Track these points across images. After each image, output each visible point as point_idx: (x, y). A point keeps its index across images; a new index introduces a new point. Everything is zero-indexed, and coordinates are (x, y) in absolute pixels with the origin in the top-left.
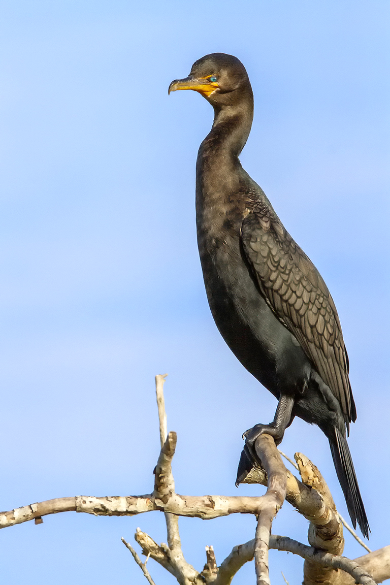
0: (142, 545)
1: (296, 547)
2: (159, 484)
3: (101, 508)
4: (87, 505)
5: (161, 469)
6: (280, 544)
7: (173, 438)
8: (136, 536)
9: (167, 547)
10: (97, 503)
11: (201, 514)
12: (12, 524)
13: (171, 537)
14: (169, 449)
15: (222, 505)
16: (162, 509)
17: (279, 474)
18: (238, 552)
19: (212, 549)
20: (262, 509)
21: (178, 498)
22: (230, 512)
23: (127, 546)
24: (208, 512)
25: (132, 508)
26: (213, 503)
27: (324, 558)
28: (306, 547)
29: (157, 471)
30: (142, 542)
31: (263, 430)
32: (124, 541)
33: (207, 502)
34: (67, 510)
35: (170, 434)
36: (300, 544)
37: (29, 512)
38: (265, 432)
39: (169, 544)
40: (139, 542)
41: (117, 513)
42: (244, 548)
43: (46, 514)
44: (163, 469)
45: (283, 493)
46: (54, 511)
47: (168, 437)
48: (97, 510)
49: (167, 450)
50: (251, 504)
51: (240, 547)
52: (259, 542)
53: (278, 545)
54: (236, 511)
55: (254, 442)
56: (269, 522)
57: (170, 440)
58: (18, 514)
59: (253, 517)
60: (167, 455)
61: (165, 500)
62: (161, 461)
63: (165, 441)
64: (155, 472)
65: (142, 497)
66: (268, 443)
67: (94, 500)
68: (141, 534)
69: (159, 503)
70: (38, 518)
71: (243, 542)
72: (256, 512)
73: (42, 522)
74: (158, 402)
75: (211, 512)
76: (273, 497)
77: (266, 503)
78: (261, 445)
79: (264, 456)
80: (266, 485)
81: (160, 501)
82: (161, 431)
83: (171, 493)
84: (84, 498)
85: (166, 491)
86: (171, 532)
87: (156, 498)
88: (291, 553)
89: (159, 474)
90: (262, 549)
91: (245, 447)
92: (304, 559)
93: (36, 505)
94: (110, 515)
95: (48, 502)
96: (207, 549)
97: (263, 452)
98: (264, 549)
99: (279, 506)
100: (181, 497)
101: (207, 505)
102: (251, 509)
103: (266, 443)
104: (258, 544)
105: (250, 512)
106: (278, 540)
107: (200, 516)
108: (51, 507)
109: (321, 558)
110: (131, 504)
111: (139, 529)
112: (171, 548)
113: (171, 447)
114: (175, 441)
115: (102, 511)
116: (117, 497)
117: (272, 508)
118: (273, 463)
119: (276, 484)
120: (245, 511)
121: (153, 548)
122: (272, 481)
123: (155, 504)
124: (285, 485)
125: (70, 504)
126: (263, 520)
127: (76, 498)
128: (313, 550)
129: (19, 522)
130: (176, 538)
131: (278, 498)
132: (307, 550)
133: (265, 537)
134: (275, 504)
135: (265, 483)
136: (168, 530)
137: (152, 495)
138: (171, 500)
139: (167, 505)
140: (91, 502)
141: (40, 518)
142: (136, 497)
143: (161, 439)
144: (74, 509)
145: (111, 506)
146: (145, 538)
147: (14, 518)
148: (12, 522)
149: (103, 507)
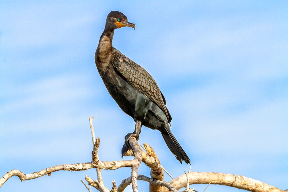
0: (88, 181)
1: (147, 179)
2: (94, 158)
3: (73, 168)
4: (68, 168)
5: (94, 152)
6: (140, 178)
7: (98, 140)
8: (86, 178)
9: (97, 182)
10: (71, 166)
11: (111, 168)
12: (40, 177)
13: (99, 178)
14: (97, 144)
15: (118, 164)
16: (96, 167)
17: (139, 151)
18: (124, 182)
19: (115, 181)
20: (133, 165)
21: (101, 163)
22: (121, 167)
23: (83, 182)
24: (113, 167)
25: (84, 168)
26: (115, 163)
27: (157, 182)
28: (150, 178)
29: (93, 153)
30: (88, 180)
31: (131, 135)
32: (81, 181)
33: (113, 163)
34: (60, 170)
35: (97, 139)
36: (147, 177)
37: (46, 171)
38: (132, 136)
39: (98, 180)
40: (87, 180)
41: (79, 170)
42: (126, 180)
43: (52, 172)
44: (95, 152)
45: (141, 158)
46: (55, 171)
47: (97, 140)
48: (71, 169)
49: (96, 145)
50: (129, 163)
51: (125, 180)
52: (133, 177)
53: (139, 178)
54: (124, 166)
55: (129, 140)
56: (136, 169)
57: (97, 141)
58: (42, 172)
59: (130, 168)
60: (97, 147)
61: (97, 164)
62: (95, 149)
63: (95, 141)
64: (92, 153)
65: (88, 163)
66: (134, 140)
67: (70, 165)
68: (87, 177)
69: (95, 165)
70: (49, 173)
72: (131, 166)
73: (51, 175)
74: (91, 127)
75: (114, 167)
76: (137, 160)
77: (135, 162)
78: (131, 141)
79: (133, 145)
80: (134, 156)
81: (95, 164)
82: (92, 138)
83: (99, 161)
84: (66, 165)
85: (97, 160)
86: (99, 176)
87: (93, 163)
88: (144, 181)
89: (94, 154)
90: (134, 180)
91: (125, 143)
92: (149, 183)
93: (48, 169)
94: (76, 171)
95: (53, 167)
96: (113, 181)
97: (132, 143)
98: (135, 179)
99: (139, 163)
100: (102, 162)
101: (113, 165)
102: (129, 165)
103: (133, 140)
104: (133, 178)
105: (129, 166)
106: (139, 176)
107: (110, 169)
108: (54, 169)
109: (156, 182)
110: (84, 166)
111: (87, 176)
112: (99, 182)
113: (98, 144)
114: (99, 142)
115: (73, 169)
116: (79, 164)
117: (137, 164)
118: (136, 147)
119: (138, 155)
120: (127, 166)
121: (92, 183)
122: (136, 154)
123: (93, 165)
124: (141, 155)
125: (61, 167)
126: (134, 169)
127: (63, 165)
128: (153, 179)
129: (42, 176)
130: (101, 178)
131: (139, 160)
132: (150, 180)
133: (135, 175)
134: (138, 163)
135: (134, 155)
137: (92, 162)
138: (99, 163)
139: (98, 166)
140: (69, 166)
141: (50, 173)
142: (86, 163)
143: (93, 141)
144: (63, 169)
145: (77, 167)
146: (89, 179)
147: (40, 174)
148: (40, 175)
149: (74, 168)
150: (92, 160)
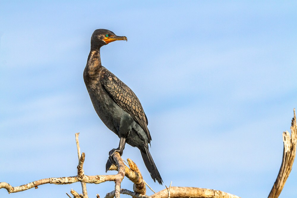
0: (73, 195)
1: (130, 193)
2: (79, 172)
3: (59, 182)
4: (54, 181)
5: (80, 166)
6: (123, 192)
7: (84, 155)
8: (71, 192)
9: (82, 195)
10: (57, 180)
11: (95, 182)
12: (27, 189)
13: (84, 191)
14: (82, 159)
15: (102, 178)
16: (81, 181)
17: (122, 166)
18: (108, 195)
19: (99, 195)
20: (117, 179)
21: (86, 177)
22: (105, 181)
23: (68, 195)
24: (97, 181)
25: (70, 181)
26: (99, 178)
27: (139, 196)
28: (132, 192)
29: (79, 167)
30: (73, 194)
31: (115, 151)
32: (67, 194)
33: (97, 178)
34: (47, 183)
35: (83, 154)
36: (130, 191)
37: (33, 184)
38: (116, 152)
39: (83, 194)
40: (72, 194)
41: (65, 183)
42: (110, 194)
43: (39, 185)
44: (81, 166)
45: (124, 173)
46: (42, 184)
47: (82, 155)
48: (57, 183)
49: (82, 160)
51: (109, 194)
52: (116, 191)
53: (122, 192)
54: (108, 180)
55: (113, 155)
56: (119, 183)
57: (83, 156)
58: (29, 186)
59: (114, 182)
60: (82, 161)
61: (82, 177)
62: (80, 164)
63: (80, 156)
64: (78, 168)
65: (73, 177)
66: (118, 155)
67: (56, 179)
68: (73, 191)
69: (80, 179)
70: (36, 187)
71: (110, 192)
72: (115, 180)
73: (38, 188)
74: (77, 143)
75: (98, 181)
76: (120, 175)
77: (118, 177)
78: (115, 156)
79: (117, 160)
80: (118, 171)
81: (80, 178)
82: (78, 153)
83: (84, 175)
84: (52, 179)
85: (82, 174)
86: (84, 189)
87: (78, 177)
88: (127, 195)
89: (79, 168)
90: (117, 193)
91: (109, 158)
93: (35, 182)
94: (62, 184)
95: (40, 180)
96: (97, 195)
97: (116, 158)
98: (119, 193)
99: (123, 178)
100: (87, 176)
101: (97, 179)
102: (113, 179)
103: (117, 156)
104: (116, 192)
105: (112, 180)
106: (122, 190)
107: (95, 183)
108: (41, 182)
109: (138, 196)
110: (69, 180)
111: (72, 189)
112: (84, 195)
113: (83, 158)
114: (84, 157)
115: (59, 183)
116: (64, 178)
117: (120, 179)
118: (120, 162)
119: (121, 170)
120: (111, 180)
121: (78, 196)
122: (120, 169)
123: (78, 179)
124: (125, 170)
126: (117, 183)
127: (50, 178)
128: (135, 193)
129: (29, 188)
130: (85, 192)
131: (122, 175)
132: (133, 193)
133: (118, 189)
134: (121, 177)
135: (117, 170)
136: (83, 189)
137: (77, 176)
138: (84, 178)
139: (83, 179)
140: (55, 180)
141: (37, 186)
142: (71, 177)
143: (79, 156)
144: (49, 182)
145: (62, 181)
146: (74, 192)
147: (27, 187)
148: (27, 188)
149: (60, 181)
150: (77, 174)
